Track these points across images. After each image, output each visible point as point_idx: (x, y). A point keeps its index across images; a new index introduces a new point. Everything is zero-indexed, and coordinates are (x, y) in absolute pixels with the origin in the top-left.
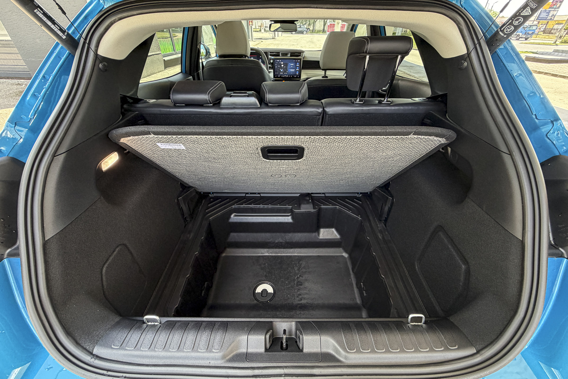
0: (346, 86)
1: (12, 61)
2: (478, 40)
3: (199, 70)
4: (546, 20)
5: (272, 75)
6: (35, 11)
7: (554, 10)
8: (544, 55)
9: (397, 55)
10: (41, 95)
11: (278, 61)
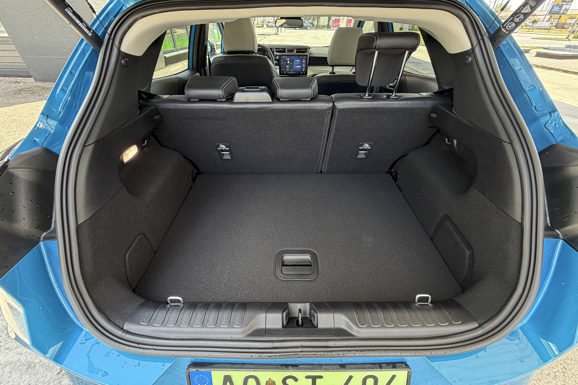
0: (356, 82)
1: (9, 58)
2: (482, 36)
3: (206, 66)
4: (558, 14)
5: (278, 71)
6: (65, 10)
7: (566, 4)
8: (555, 50)
9: (406, 50)
10: (69, 89)
11: (283, 57)
